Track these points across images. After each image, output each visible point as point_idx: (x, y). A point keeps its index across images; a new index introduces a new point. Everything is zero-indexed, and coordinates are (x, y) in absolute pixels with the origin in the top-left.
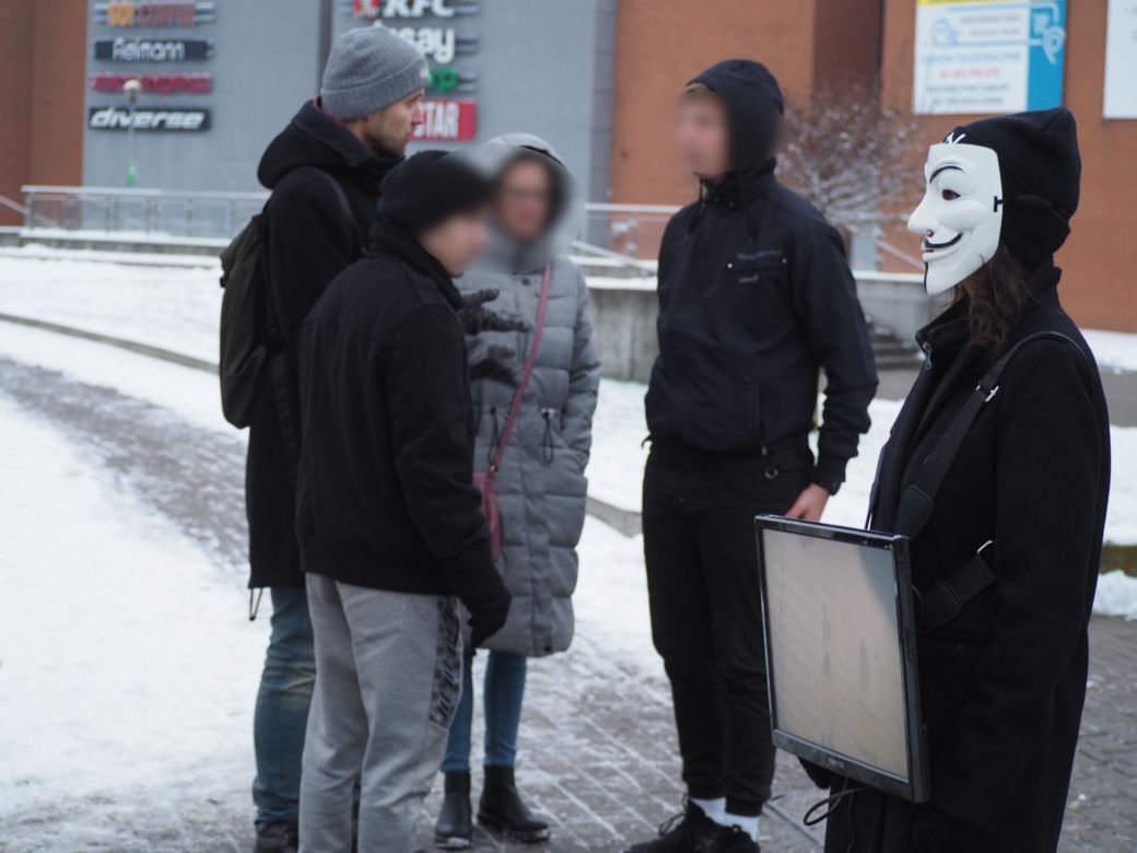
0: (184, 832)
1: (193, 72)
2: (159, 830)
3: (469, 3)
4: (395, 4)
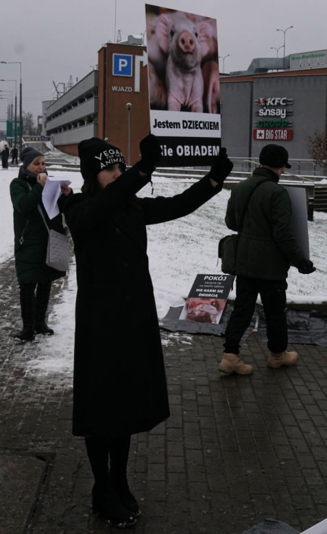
3: (290, 101)
4: (270, 102)
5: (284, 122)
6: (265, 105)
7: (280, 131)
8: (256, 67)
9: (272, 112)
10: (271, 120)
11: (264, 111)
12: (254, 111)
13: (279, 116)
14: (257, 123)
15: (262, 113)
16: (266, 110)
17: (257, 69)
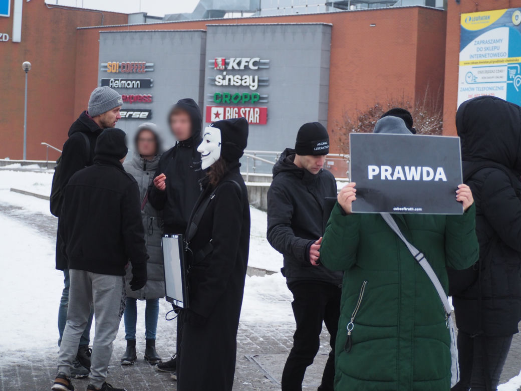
0: (45, 360)
1: (144, 93)
2: (37, 359)
3: (264, 64)
4: (232, 64)
5: (255, 97)
6: (226, 69)
7: (247, 109)
8: (207, 8)
9: (236, 80)
10: (234, 92)
11: (224, 79)
12: (208, 77)
13: (248, 87)
14: (212, 97)
15: (220, 81)
16: (227, 77)
17: (208, 11)
